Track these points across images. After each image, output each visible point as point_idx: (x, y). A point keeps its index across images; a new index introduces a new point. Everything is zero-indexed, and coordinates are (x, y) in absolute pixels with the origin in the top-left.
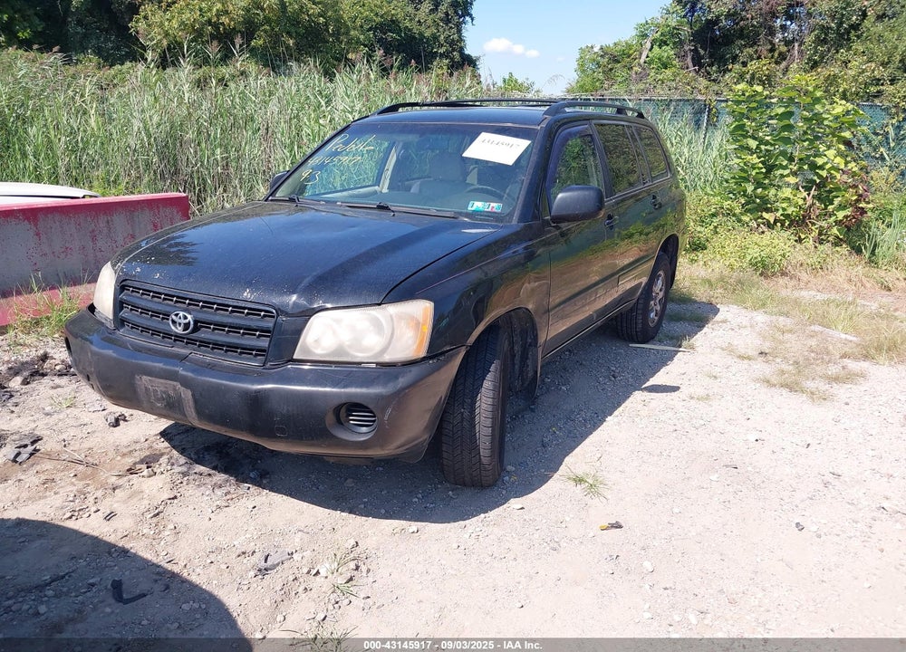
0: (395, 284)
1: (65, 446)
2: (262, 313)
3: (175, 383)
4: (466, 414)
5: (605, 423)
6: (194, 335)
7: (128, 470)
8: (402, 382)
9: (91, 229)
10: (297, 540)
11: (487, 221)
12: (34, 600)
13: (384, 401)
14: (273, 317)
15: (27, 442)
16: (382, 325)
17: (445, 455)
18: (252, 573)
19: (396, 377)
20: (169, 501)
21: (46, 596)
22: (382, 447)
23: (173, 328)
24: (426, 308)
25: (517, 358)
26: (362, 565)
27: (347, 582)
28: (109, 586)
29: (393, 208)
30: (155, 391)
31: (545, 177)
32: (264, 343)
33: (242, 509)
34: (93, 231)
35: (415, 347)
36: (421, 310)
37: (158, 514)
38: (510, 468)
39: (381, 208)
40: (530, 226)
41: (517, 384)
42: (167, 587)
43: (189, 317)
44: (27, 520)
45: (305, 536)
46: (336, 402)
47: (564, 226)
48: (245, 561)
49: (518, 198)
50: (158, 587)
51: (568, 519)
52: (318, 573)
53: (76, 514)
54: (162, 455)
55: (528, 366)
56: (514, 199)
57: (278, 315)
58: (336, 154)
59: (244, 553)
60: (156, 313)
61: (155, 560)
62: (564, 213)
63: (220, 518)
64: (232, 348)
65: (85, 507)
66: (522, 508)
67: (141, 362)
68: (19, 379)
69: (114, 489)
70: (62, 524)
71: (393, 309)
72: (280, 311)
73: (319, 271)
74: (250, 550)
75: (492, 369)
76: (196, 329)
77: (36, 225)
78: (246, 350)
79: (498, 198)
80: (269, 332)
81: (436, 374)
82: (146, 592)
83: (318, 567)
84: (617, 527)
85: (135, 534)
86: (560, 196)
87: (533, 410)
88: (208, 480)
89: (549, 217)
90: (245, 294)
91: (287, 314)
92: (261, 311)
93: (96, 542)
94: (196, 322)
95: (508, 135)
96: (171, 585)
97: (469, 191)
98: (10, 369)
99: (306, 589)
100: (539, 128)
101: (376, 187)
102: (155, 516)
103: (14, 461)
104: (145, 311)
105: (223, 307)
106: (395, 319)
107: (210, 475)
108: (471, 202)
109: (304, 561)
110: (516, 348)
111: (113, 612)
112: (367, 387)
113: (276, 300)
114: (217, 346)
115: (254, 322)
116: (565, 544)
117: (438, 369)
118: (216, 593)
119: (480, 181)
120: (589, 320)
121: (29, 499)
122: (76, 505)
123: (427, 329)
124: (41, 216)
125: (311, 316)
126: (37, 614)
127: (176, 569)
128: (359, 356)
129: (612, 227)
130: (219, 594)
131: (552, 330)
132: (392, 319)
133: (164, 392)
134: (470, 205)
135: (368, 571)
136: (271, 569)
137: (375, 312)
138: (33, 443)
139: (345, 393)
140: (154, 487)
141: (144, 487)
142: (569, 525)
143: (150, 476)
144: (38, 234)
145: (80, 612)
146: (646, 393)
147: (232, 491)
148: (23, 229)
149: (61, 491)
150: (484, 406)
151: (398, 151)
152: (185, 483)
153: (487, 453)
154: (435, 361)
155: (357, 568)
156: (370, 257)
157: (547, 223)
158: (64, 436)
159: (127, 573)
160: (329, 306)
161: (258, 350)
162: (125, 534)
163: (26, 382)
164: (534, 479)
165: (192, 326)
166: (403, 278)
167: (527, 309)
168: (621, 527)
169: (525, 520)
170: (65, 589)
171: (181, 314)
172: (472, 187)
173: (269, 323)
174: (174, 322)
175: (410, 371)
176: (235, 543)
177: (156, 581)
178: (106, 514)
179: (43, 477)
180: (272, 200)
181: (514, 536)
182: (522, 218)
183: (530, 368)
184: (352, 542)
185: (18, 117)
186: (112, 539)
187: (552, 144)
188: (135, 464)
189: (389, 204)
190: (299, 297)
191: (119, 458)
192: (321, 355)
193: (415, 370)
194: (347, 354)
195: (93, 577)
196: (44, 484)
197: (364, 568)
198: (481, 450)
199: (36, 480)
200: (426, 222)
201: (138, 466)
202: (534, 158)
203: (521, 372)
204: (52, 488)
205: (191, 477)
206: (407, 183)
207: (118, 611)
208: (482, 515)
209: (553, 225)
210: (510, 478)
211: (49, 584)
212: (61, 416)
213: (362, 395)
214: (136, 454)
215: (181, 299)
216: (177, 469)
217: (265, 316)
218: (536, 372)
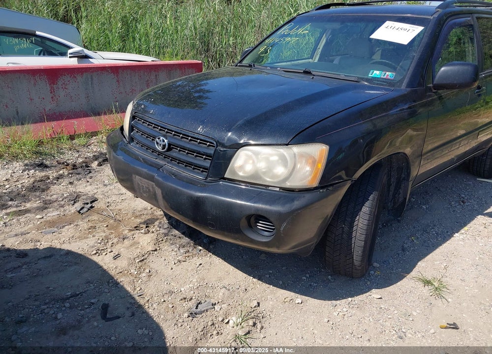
0: (300, 130)
1: (108, 207)
2: (208, 144)
3: (153, 183)
4: (346, 229)
5: (452, 238)
6: (168, 153)
7: (135, 227)
8: (297, 204)
9: (147, 80)
10: (221, 294)
11: (382, 85)
12: (58, 308)
13: (282, 217)
14: (214, 146)
15: (89, 201)
16: (287, 159)
17: (327, 254)
18: (186, 315)
19: (293, 200)
20: (152, 252)
21: (64, 306)
22: (278, 248)
23: (157, 146)
24: (322, 150)
25: (392, 188)
26: (258, 323)
27: (245, 335)
28: (100, 308)
29: (313, 73)
30: (143, 186)
31: (432, 54)
32: (207, 164)
33: (193, 264)
34: (148, 80)
35: (310, 178)
36: (319, 151)
37: (143, 260)
38: (375, 264)
39: (307, 72)
40: (415, 91)
41: (390, 205)
42: (133, 315)
43: (166, 141)
44: (73, 252)
45: (227, 292)
46: (248, 213)
47: (443, 92)
48: (184, 305)
49: (408, 69)
50: (128, 313)
51: (415, 314)
52: (228, 322)
53: (99, 252)
54: (157, 219)
55: (399, 194)
56: (405, 70)
57: (217, 146)
58: (284, 36)
59: (185, 299)
60: (149, 136)
61: (132, 293)
62: (445, 82)
63: (178, 269)
64: (189, 164)
65: (105, 248)
66: (381, 298)
67: (136, 167)
68: (96, 163)
69: (124, 239)
70: (90, 257)
71: (296, 149)
72: (219, 143)
73: (249, 116)
74: (189, 297)
75: (371, 198)
76: (169, 149)
77: (117, 76)
78: (196, 167)
79: (393, 69)
80: (211, 157)
81: (325, 199)
82: (120, 315)
83: (230, 318)
84: (453, 328)
85: (126, 272)
86: (443, 69)
87: (399, 221)
88: (179, 240)
89: (431, 85)
90: (199, 129)
91: (223, 145)
92: (208, 142)
93: (105, 273)
94: (169, 145)
95: (407, 23)
96: (136, 313)
97: (372, 64)
98: (94, 156)
99: (218, 333)
100: (432, 18)
101: (310, 60)
102: (141, 261)
103: (79, 212)
104: (144, 133)
105: (186, 136)
106: (297, 156)
107: (180, 237)
108: (372, 71)
109: (221, 312)
110: (392, 180)
111: (98, 326)
112: (270, 205)
113: (217, 135)
114: (180, 162)
115: (203, 148)
116: (410, 335)
117: (326, 196)
118: (161, 324)
119: (382, 57)
120: (451, 162)
121: (79, 237)
122: (101, 247)
123: (321, 166)
124: (120, 71)
125: (238, 149)
126: (56, 318)
127: (141, 302)
128: (268, 180)
129: (479, 95)
130: (163, 326)
131: (422, 168)
132: (295, 157)
133: (147, 188)
134: (371, 73)
135: (262, 328)
136: (199, 314)
137: (283, 151)
138: (92, 202)
139: (254, 207)
140: (146, 241)
141: (141, 240)
142: (415, 319)
143: (145, 233)
144: (118, 81)
145: (79, 322)
146: (487, 218)
147: (190, 250)
148: (110, 77)
149: (97, 235)
150: (360, 225)
151: (327, 36)
152: (164, 241)
153: (359, 258)
154: (325, 190)
155: (255, 324)
156: (287, 108)
157: (430, 89)
158: (109, 200)
159: (113, 299)
160: (252, 142)
161: (204, 169)
162: (121, 271)
163: (100, 165)
164: (393, 275)
165: (167, 147)
166: (307, 126)
167: (405, 154)
168: (457, 328)
169: (381, 308)
170: (76, 304)
171: (162, 138)
172: (374, 61)
173: (211, 151)
174: (157, 143)
175: (304, 197)
176: (182, 289)
177: (128, 308)
178: (115, 255)
179: (90, 224)
180: (239, 66)
181: (371, 320)
182: (410, 85)
183: (401, 195)
184: (255, 303)
185: (134, 19)
186: (112, 273)
187: (441, 30)
188: (141, 223)
189: (311, 70)
190: (232, 134)
191: (133, 218)
192: (242, 177)
193: (308, 196)
194: (260, 178)
195: (94, 298)
196: (89, 229)
197: (259, 326)
198: (354, 256)
199: (86, 226)
200: (335, 83)
201: (141, 226)
202: (425, 40)
203: (394, 197)
204: (93, 232)
205: (169, 237)
206: (331, 58)
207: (101, 326)
208: (350, 299)
209: (434, 91)
210: (375, 272)
211: (68, 298)
212: (111, 188)
213: (266, 211)
214: (143, 217)
215: (163, 128)
216: (162, 231)
217: (209, 145)
218: (406, 199)
